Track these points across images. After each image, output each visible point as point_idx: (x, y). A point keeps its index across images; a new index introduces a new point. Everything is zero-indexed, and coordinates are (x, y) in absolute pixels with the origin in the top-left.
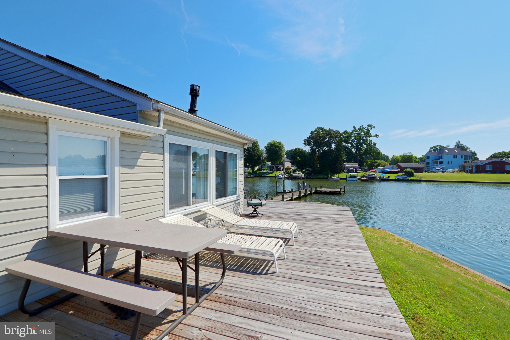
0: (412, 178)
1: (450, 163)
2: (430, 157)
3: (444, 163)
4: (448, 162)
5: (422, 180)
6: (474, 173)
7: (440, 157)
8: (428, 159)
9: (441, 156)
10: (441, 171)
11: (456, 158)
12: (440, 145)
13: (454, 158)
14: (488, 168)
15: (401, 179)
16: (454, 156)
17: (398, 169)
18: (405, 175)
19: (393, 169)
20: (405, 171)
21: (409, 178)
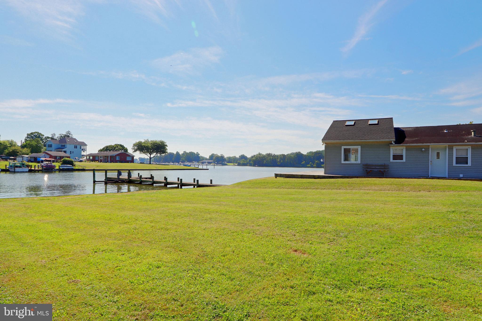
0: (76, 168)
1: (72, 152)
2: (53, 145)
3: (67, 152)
4: (71, 152)
5: (86, 169)
6: (109, 162)
7: (62, 146)
8: (49, 147)
9: (64, 146)
10: (80, 160)
11: (76, 148)
12: (38, 132)
13: (75, 148)
14: (118, 158)
15: (67, 168)
16: (75, 146)
17: (50, 158)
18: (69, 164)
19: (45, 158)
20: (64, 161)
21: (74, 168)
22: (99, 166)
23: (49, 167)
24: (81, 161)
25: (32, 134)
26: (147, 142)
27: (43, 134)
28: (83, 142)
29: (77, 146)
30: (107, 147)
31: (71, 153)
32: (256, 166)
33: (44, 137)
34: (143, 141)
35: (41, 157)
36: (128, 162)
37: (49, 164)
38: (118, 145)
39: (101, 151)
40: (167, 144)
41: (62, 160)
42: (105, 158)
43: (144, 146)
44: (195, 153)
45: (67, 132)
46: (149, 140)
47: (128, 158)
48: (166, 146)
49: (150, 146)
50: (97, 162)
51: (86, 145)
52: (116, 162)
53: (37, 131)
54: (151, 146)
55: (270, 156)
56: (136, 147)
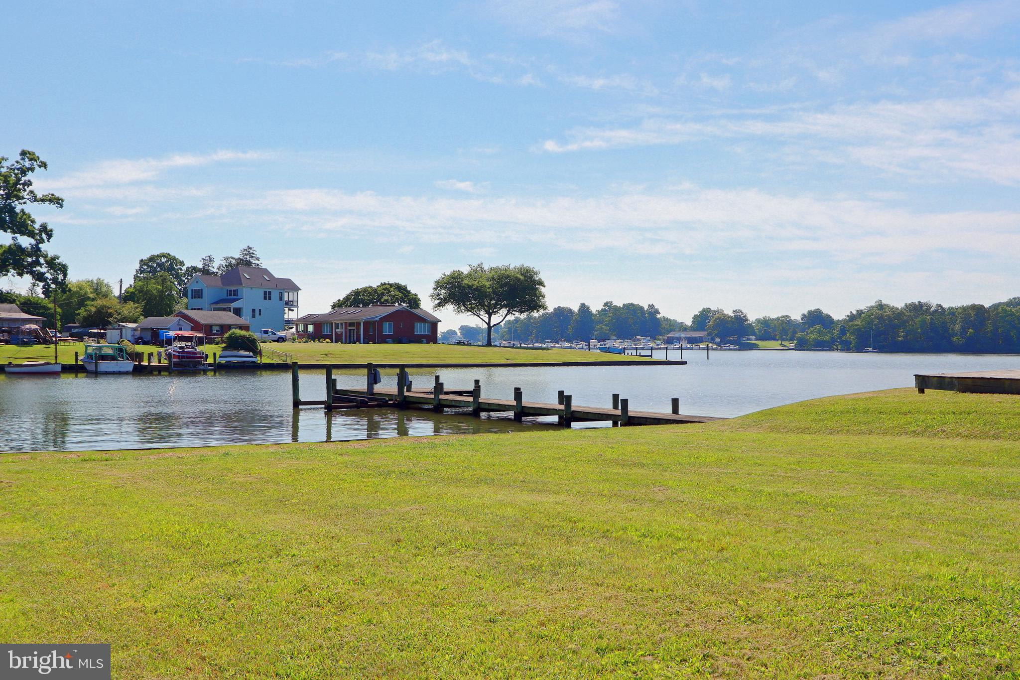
0: (265, 360)
1: (257, 313)
2: (206, 293)
3: (244, 312)
4: (254, 310)
6: (362, 342)
7: (230, 295)
8: (195, 298)
9: (235, 293)
10: (276, 337)
11: (270, 299)
12: (169, 254)
13: (265, 298)
14: (387, 329)
15: (238, 362)
16: (265, 293)
17: (193, 329)
18: (245, 350)
19: (181, 330)
20: (230, 337)
21: (258, 359)
22: (331, 354)
23: (188, 357)
24: (281, 339)
25: (152, 259)
26: (477, 271)
27: (181, 259)
28: (289, 281)
29: (270, 293)
30: (357, 293)
31: (254, 316)
32: (870, 349)
33: (184, 268)
34: (466, 270)
35: (169, 329)
36: (418, 340)
37: (187, 350)
38: (391, 285)
39: (338, 305)
40: (542, 276)
41: (227, 335)
42: (349, 328)
43: (470, 287)
44: (642, 308)
45: (245, 250)
46: (486, 267)
47: (420, 327)
48: (541, 283)
49: (489, 288)
50: (327, 342)
51: (297, 289)
52: (383, 340)
53: (165, 251)
54: (491, 287)
55: (922, 314)
56: (443, 291)
